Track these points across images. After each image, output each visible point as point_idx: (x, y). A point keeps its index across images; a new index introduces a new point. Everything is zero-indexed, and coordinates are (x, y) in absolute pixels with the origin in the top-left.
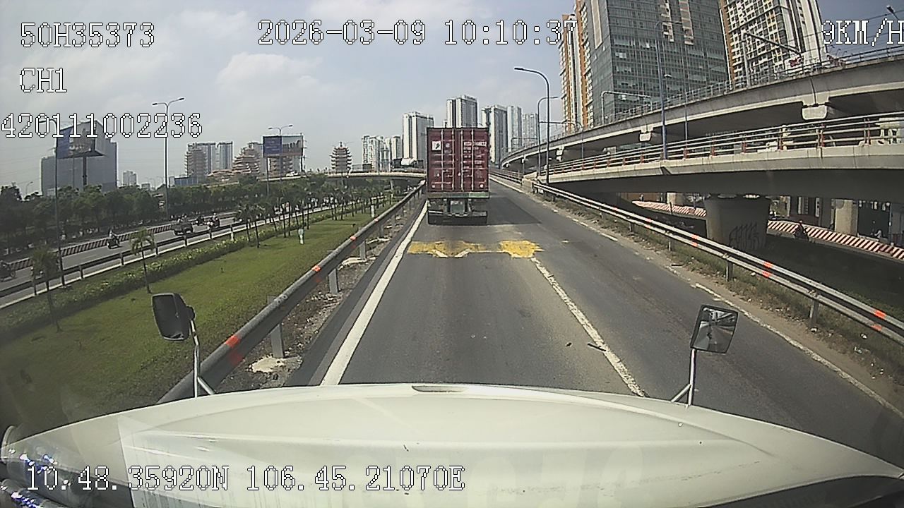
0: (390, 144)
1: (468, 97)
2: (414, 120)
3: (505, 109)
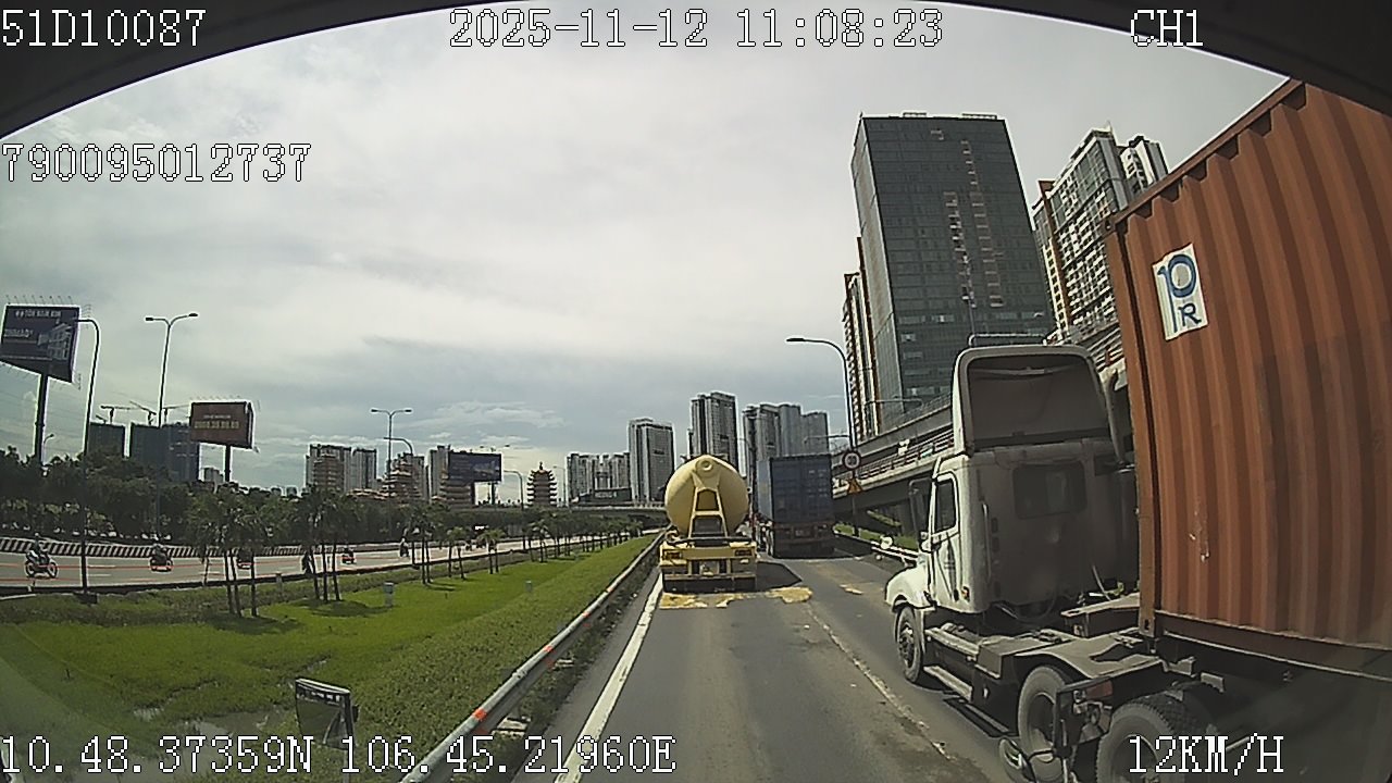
0: (611, 467)
1: (721, 395)
2: (644, 429)
3: (776, 410)
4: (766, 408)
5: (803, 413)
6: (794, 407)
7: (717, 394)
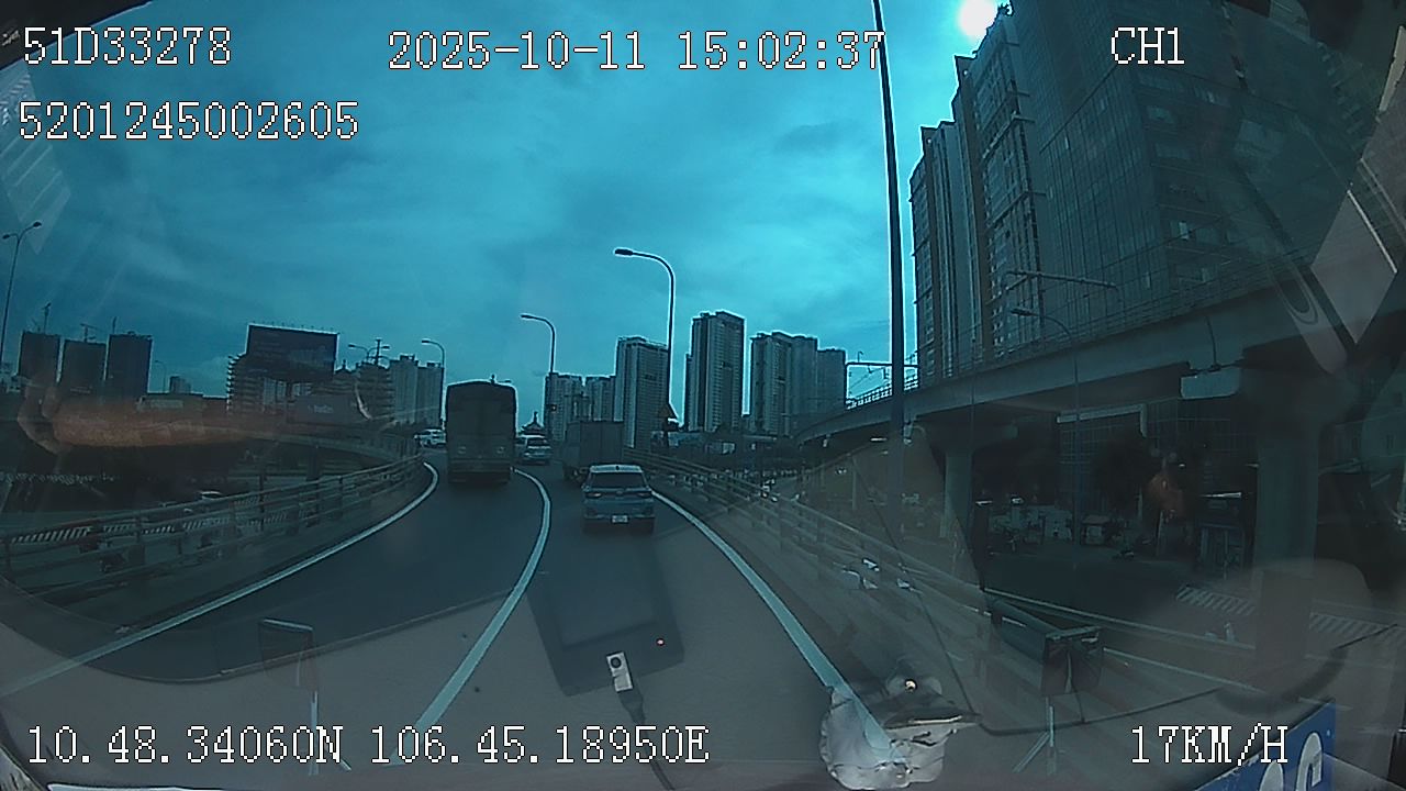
1: (728, 315)
2: (635, 349)
3: (790, 341)
4: (779, 337)
5: (819, 348)
6: (811, 339)
7: (723, 313)
